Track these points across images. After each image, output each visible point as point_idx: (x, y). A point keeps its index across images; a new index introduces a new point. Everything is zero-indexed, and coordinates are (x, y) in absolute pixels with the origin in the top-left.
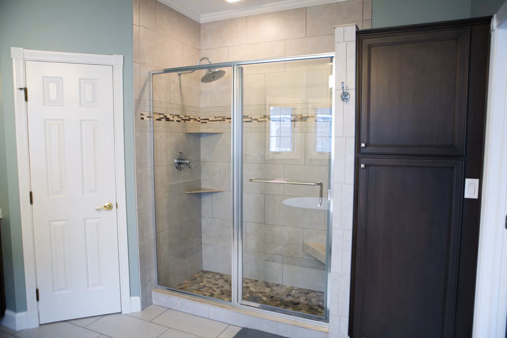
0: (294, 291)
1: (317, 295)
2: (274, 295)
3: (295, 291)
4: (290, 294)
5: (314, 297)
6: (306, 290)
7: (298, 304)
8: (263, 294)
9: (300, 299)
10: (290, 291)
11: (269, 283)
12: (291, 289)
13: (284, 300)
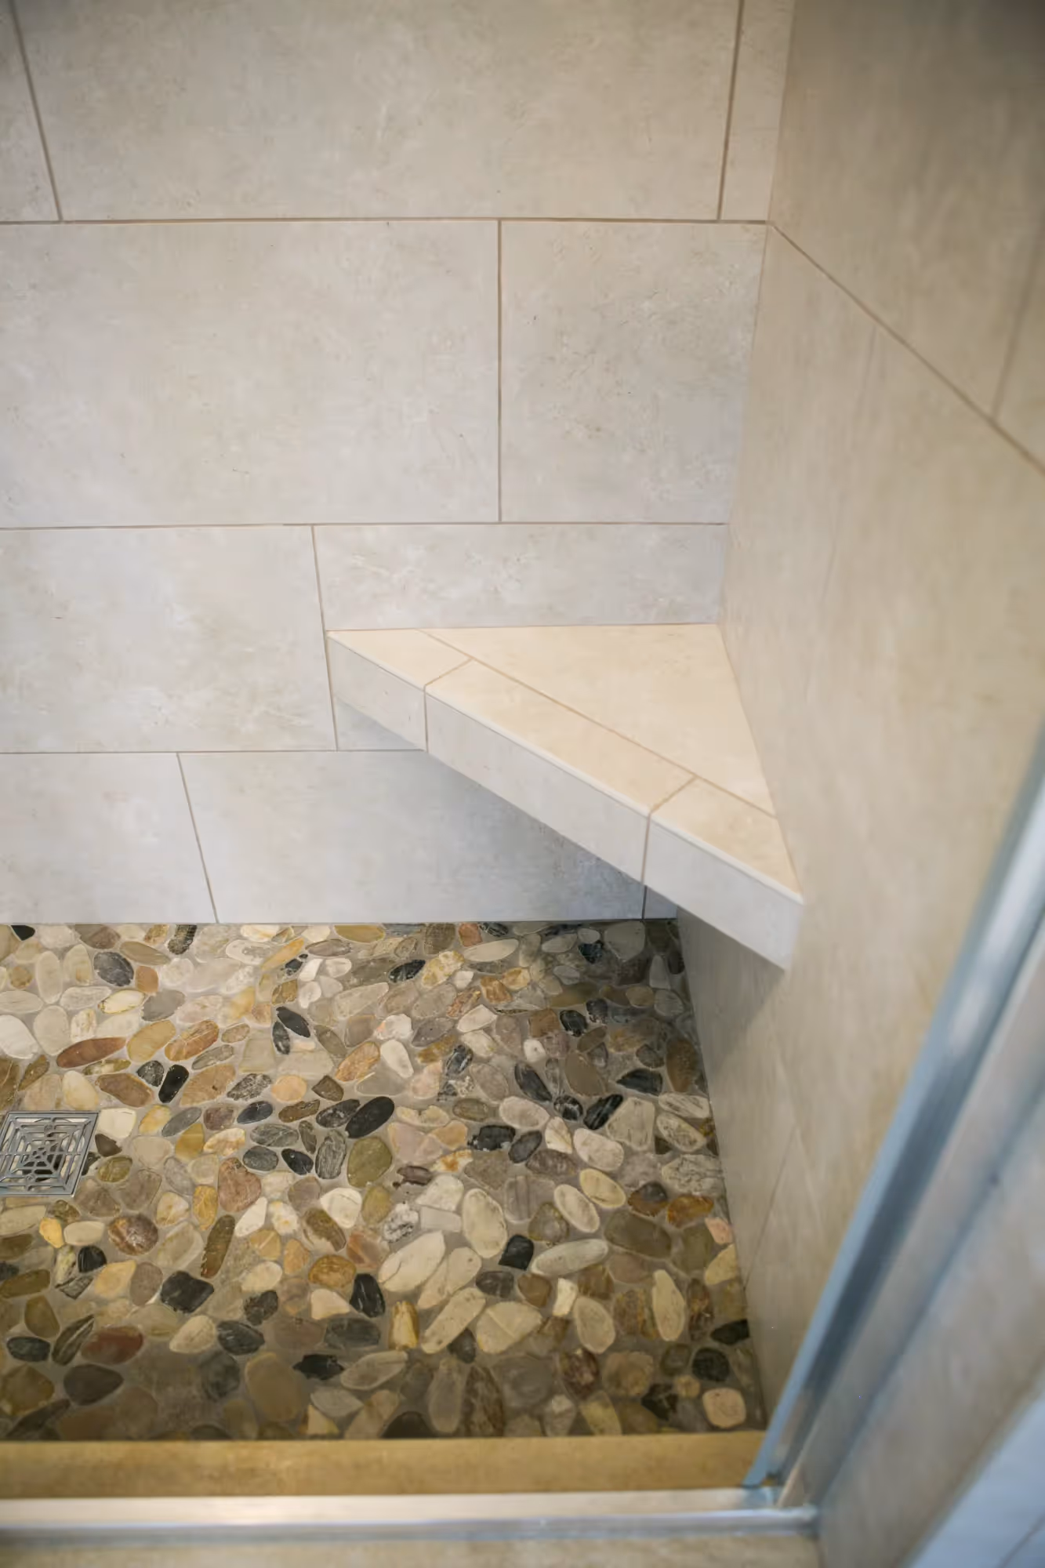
0: (311, 967)
1: (479, 967)
2: (189, 1055)
3: (322, 970)
4: (289, 1005)
5: (467, 998)
6: (395, 941)
7: (381, 1110)
8: (95, 1076)
9: (377, 1044)
10: (285, 978)
11: (119, 930)
12: (288, 956)
13: (266, 1095)
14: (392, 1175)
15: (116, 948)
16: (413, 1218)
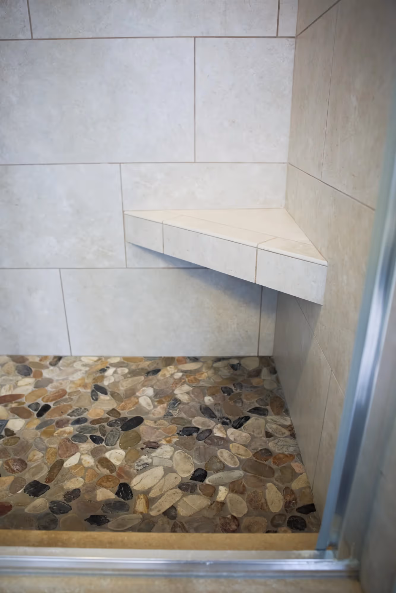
0: (110, 371)
1: (185, 372)
2: (51, 401)
3: (115, 372)
4: (99, 384)
5: (179, 382)
6: (148, 363)
7: (138, 421)
8: (9, 407)
9: (138, 398)
10: (99, 374)
11: (29, 358)
12: (100, 367)
13: (85, 415)
14: (141, 444)
15: (27, 363)
16: (150, 461)
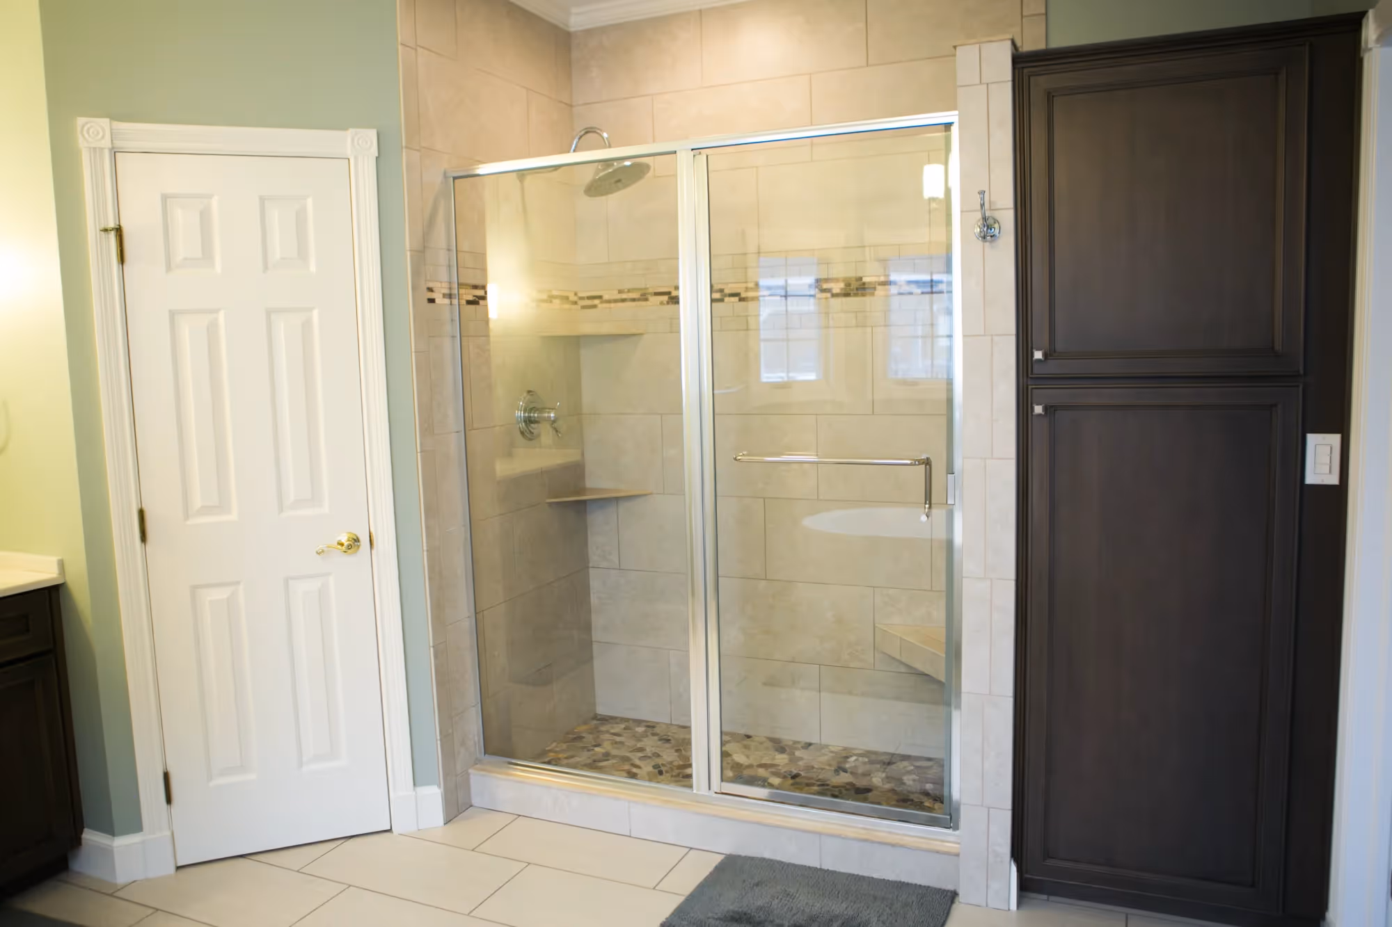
0: (854, 758)
1: (917, 767)
2: (802, 771)
3: (856, 760)
4: (843, 765)
5: (909, 773)
6: (887, 757)
7: (868, 790)
9: (871, 778)
10: (843, 759)
11: (784, 740)
12: (845, 755)
13: (828, 781)
15: (782, 744)
